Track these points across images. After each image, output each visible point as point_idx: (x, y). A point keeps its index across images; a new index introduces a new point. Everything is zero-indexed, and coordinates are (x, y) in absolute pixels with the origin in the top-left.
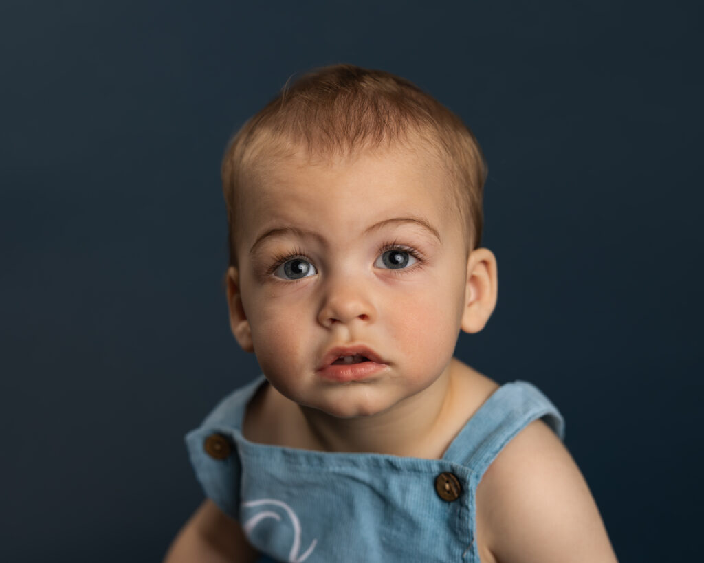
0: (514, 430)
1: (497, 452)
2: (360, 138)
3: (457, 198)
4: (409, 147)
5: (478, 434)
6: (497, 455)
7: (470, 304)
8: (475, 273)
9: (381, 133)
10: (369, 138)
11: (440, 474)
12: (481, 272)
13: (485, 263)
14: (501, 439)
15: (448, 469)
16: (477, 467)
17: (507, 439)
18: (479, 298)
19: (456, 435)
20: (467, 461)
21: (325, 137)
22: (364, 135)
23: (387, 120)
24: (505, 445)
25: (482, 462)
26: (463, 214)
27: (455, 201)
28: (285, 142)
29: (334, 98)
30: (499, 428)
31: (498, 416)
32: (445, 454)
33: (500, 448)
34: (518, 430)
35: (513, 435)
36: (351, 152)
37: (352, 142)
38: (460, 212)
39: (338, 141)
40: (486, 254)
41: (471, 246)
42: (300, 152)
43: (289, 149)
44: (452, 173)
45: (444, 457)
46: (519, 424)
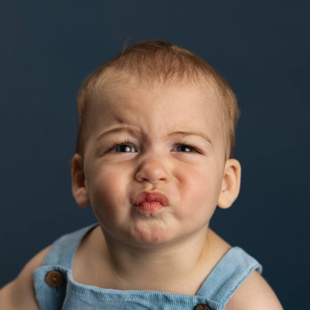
0: (242, 278)
1: (233, 291)
2: (170, 74)
3: (222, 124)
4: (199, 85)
5: (220, 279)
6: (234, 293)
7: (223, 191)
8: (227, 173)
9: (183, 72)
10: (176, 74)
11: (198, 305)
12: (231, 173)
13: (234, 168)
14: (235, 283)
15: (204, 302)
16: (222, 301)
17: (239, 283)
18: (229, 188)
19: (205, 280)
20: (214, 297)
21: (150, 71)
22: (173, 73)
23: (187, 66)
24: (238, 287)
25: (224, 297)
26: (225, 134)
27: (221, 125)
28: (124, 74)
29: (155, 51)
30: (233, 276)
31: (231, 269)
32: (199, 292)
33: (236, 288)
34: (245, 277)
35: (242, 280)
36: (165, 82)
37: (166, 75)
38: (223, 132)
39: (158, 74)
40: (235, 163)
41: (228, 156)
42: (133, 80)
43: (126, 78)
44: (221, 106)
45: (198, 294)
46: (245, 273)
